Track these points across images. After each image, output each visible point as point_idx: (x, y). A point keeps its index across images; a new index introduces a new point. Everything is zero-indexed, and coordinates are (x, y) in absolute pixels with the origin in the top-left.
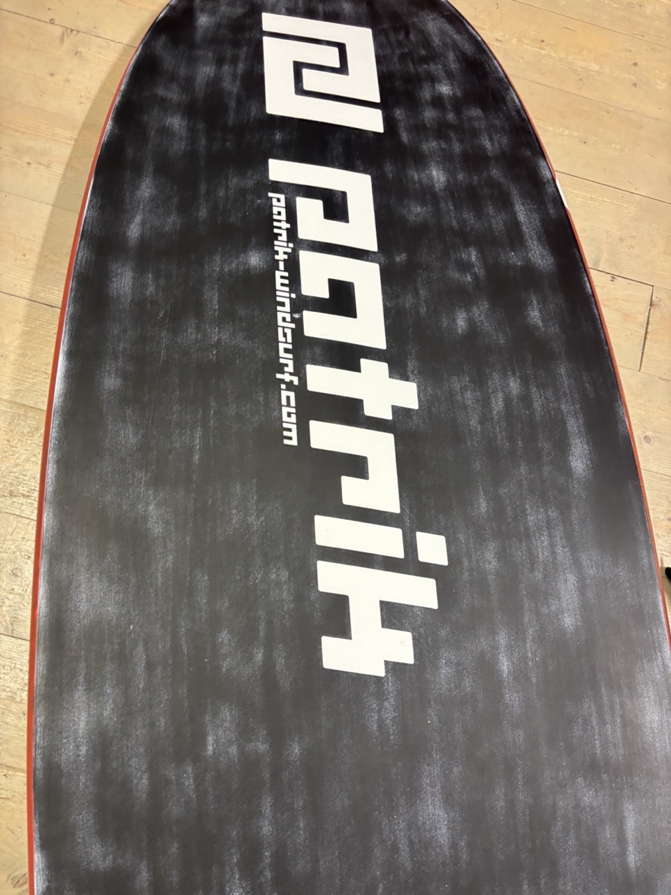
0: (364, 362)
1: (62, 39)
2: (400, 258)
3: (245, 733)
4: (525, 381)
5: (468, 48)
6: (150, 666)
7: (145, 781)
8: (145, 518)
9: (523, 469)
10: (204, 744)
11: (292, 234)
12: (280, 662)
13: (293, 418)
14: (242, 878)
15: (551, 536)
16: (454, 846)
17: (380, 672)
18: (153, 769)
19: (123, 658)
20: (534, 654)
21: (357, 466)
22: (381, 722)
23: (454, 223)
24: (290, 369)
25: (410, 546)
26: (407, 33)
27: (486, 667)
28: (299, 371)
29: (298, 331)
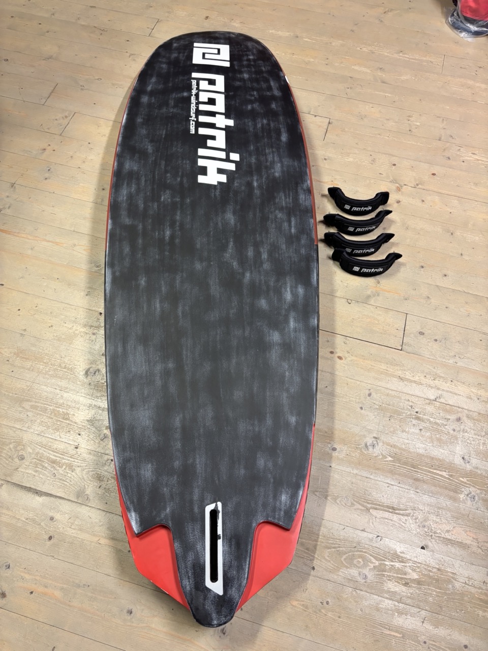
0: (217, 115)
1: (130, 57)
2: (231, 93)
3: (173, 196)
4: (269, 120)
5: (261, 48)
6: (146, 181)
7: (142, 205)
8: (147, 149)
9: (266, 140)
10: (161, 199)
11: (198, 89)
12: (185, 180)
13: (194, 128)
14: (170, 228)
15: (273, 155)
16: (235, 224)
17: (216, 184)
18: (145, 203)
19: (138, 179)
20: (265, 182)
21: (213, 138)
22: (215, 195)
23: (250, 86)
24: (194, 116)
25: (228, 156)
26: (241, 46)
27: (249, 185)
28: (197, 117)
29: (197, 109)
